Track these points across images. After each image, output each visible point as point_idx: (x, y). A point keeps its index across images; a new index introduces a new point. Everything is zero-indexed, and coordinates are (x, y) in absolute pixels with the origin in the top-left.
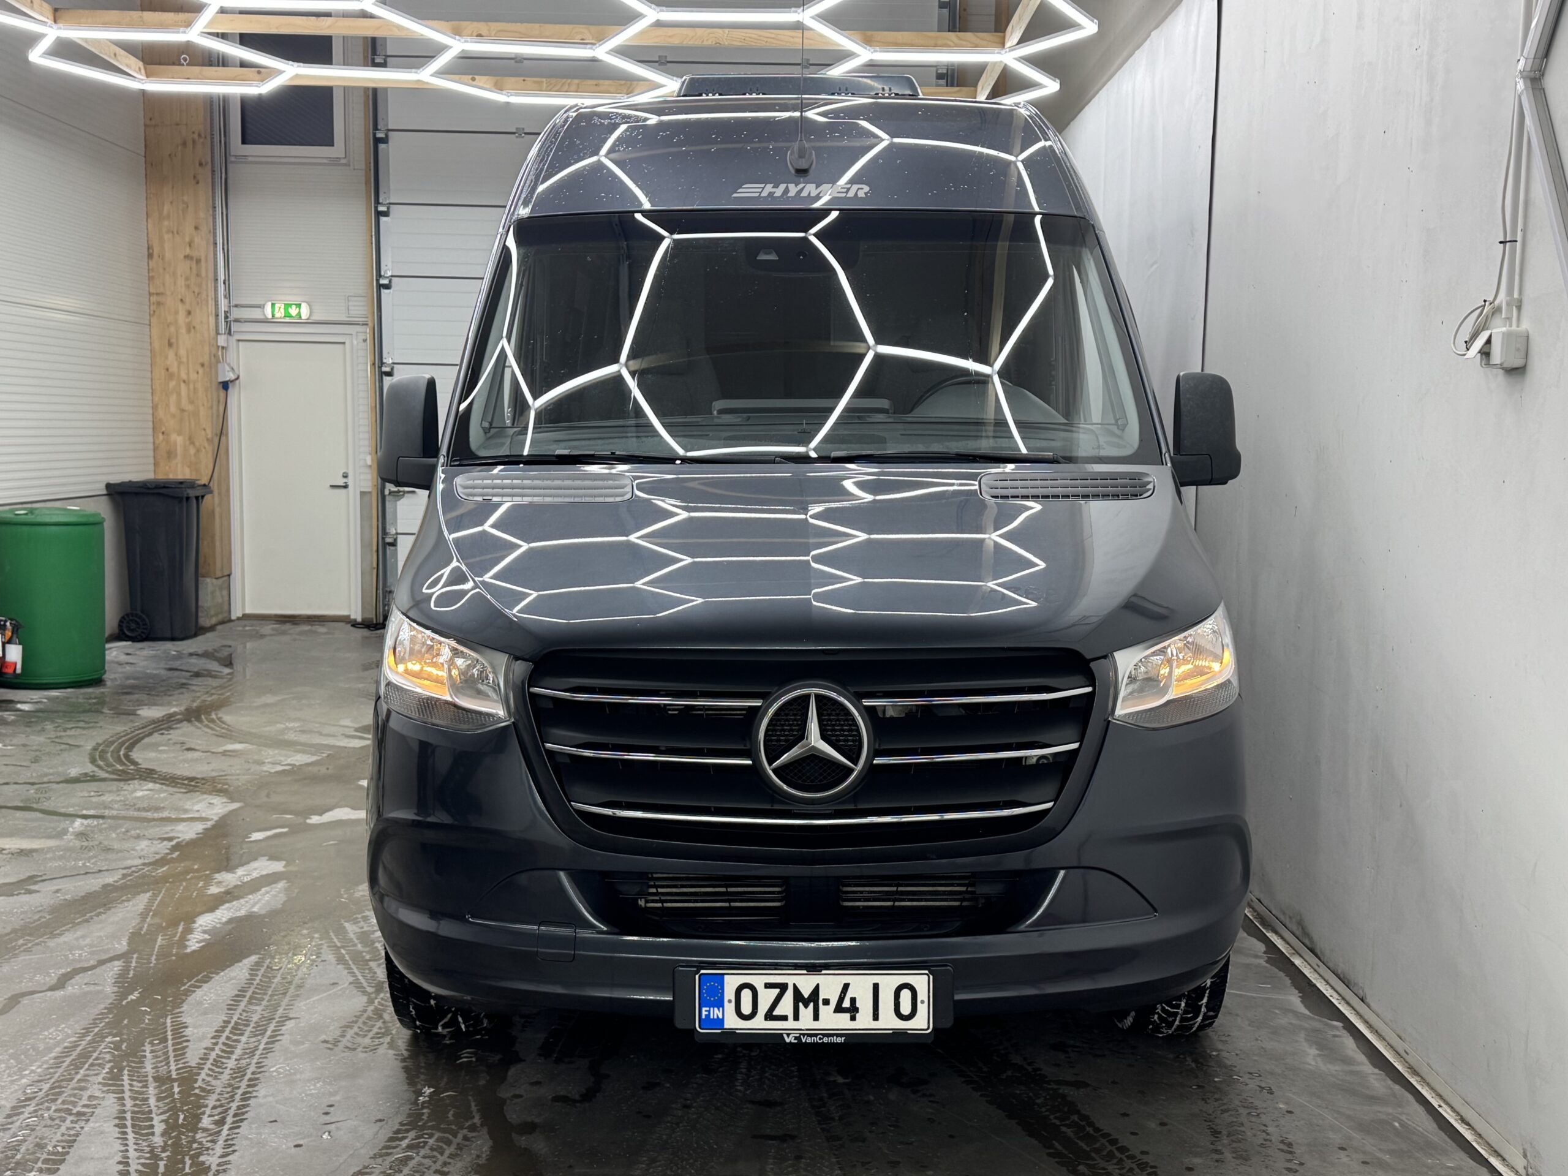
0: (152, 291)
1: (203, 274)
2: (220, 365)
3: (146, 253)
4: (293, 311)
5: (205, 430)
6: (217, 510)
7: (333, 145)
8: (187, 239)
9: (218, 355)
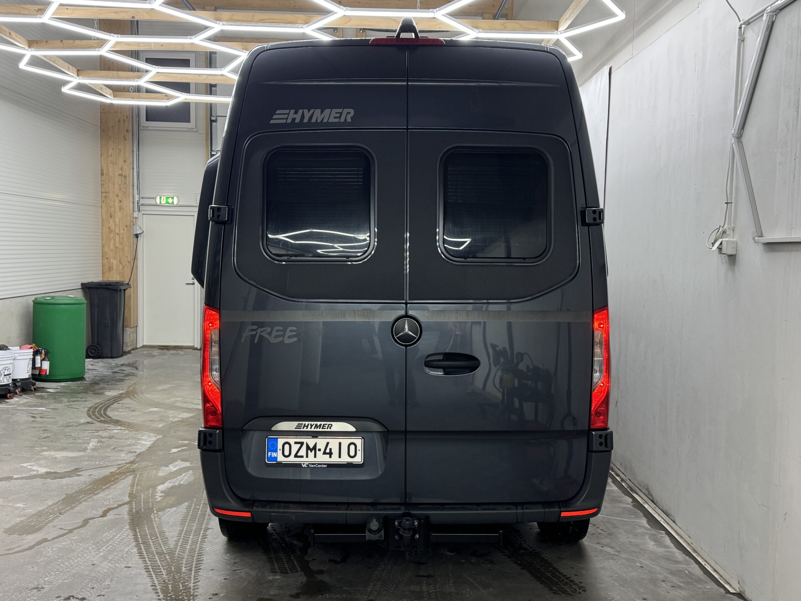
0: (102, 191)
1: (128, 183)
2: (134, 226)
3: (100, 173)
4: (170, 201)
5: (127, 257)
6: (132, 295)
7: (190, 122)
8: (120, 167)
9: (133, 222)
